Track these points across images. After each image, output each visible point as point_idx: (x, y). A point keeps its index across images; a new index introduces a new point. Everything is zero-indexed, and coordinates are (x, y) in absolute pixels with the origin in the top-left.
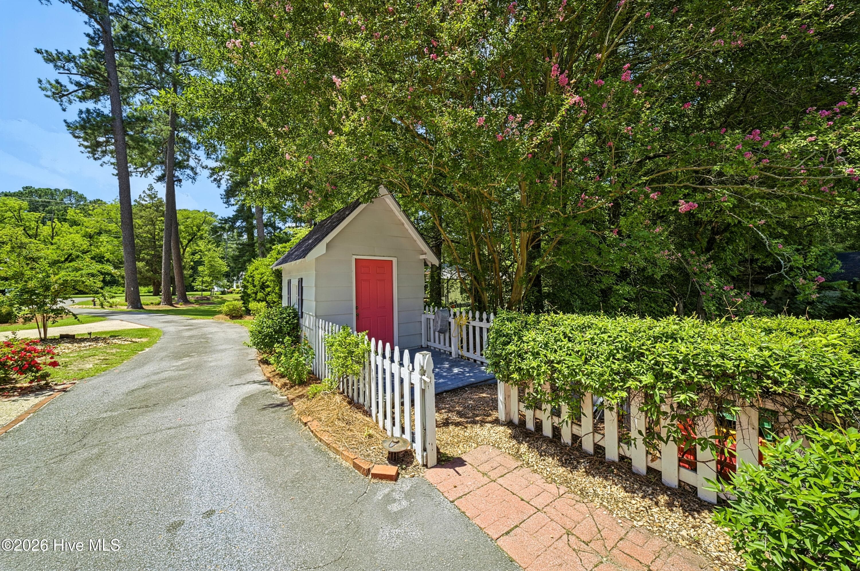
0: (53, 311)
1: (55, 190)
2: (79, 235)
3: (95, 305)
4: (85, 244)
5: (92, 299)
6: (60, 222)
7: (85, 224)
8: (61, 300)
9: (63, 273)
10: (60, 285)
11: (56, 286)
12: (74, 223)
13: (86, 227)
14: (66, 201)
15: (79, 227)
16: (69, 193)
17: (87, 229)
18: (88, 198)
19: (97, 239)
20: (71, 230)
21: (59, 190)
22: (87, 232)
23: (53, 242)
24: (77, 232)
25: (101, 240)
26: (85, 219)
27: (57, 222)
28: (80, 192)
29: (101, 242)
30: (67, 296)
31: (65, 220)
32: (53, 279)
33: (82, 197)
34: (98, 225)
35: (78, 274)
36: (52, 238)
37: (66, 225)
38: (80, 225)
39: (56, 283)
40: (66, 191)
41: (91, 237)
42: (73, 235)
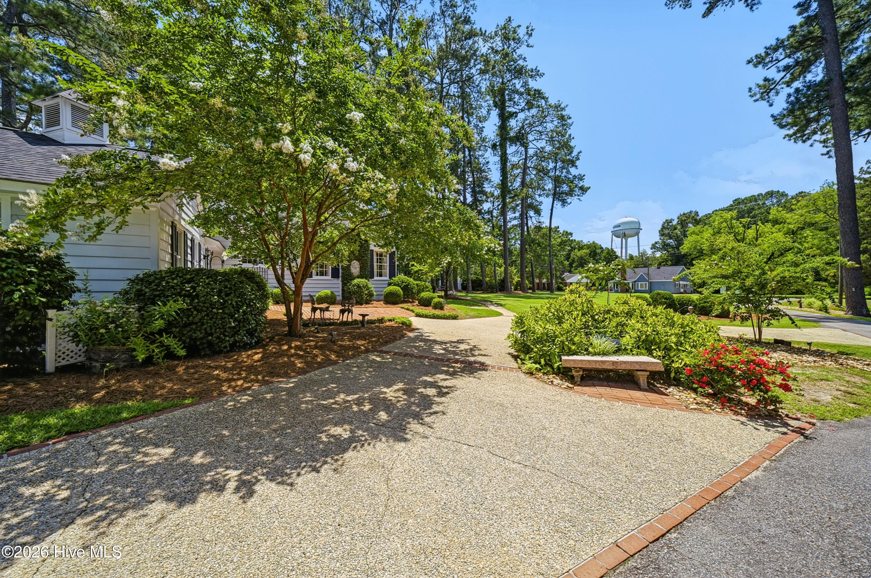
0: (769, 311)
1: (758, 195)
2: (781, 234)
3: (801, 307)
4: (788, 241)
5: (798, 300)
6: (763, 224)
7: (788, 221)
8: (776, 299)
9: (780, 269)
10: (778, 282)
11: (773, 284)
12: (776, 222)
13: (789, 224)
14: (768, 203)
15: (781, 226)
16: (771, 194)
17: (790, 226)
18: (789, 194)
19: (800, 234)
20: (774, 230)
21: (761, 194)
22: (790, 229)
23: (757, 243)
24: (779, 230)
25: (805, 235)
26: (788, 215)
27: (760, 224)
28: (781, 191)
29: (805, 237)
30: (784, 296)
31: (767, 221)
32: (770, 275)
33: (784, 195)
34: (802, 218)
35: (798, 269)
36: (757, 240)
37: (769, 225)
38: (781, 222)
39: (773, 280)
40: (768, 193)
41: (794, 233)
42: (775, 234)
